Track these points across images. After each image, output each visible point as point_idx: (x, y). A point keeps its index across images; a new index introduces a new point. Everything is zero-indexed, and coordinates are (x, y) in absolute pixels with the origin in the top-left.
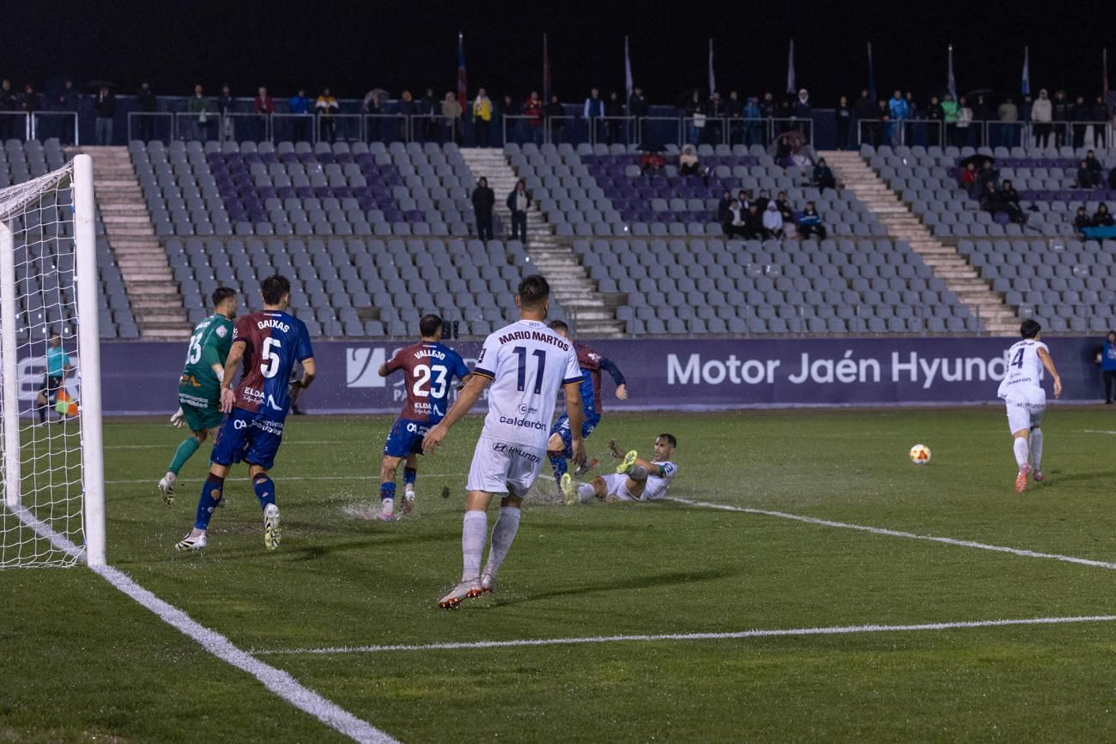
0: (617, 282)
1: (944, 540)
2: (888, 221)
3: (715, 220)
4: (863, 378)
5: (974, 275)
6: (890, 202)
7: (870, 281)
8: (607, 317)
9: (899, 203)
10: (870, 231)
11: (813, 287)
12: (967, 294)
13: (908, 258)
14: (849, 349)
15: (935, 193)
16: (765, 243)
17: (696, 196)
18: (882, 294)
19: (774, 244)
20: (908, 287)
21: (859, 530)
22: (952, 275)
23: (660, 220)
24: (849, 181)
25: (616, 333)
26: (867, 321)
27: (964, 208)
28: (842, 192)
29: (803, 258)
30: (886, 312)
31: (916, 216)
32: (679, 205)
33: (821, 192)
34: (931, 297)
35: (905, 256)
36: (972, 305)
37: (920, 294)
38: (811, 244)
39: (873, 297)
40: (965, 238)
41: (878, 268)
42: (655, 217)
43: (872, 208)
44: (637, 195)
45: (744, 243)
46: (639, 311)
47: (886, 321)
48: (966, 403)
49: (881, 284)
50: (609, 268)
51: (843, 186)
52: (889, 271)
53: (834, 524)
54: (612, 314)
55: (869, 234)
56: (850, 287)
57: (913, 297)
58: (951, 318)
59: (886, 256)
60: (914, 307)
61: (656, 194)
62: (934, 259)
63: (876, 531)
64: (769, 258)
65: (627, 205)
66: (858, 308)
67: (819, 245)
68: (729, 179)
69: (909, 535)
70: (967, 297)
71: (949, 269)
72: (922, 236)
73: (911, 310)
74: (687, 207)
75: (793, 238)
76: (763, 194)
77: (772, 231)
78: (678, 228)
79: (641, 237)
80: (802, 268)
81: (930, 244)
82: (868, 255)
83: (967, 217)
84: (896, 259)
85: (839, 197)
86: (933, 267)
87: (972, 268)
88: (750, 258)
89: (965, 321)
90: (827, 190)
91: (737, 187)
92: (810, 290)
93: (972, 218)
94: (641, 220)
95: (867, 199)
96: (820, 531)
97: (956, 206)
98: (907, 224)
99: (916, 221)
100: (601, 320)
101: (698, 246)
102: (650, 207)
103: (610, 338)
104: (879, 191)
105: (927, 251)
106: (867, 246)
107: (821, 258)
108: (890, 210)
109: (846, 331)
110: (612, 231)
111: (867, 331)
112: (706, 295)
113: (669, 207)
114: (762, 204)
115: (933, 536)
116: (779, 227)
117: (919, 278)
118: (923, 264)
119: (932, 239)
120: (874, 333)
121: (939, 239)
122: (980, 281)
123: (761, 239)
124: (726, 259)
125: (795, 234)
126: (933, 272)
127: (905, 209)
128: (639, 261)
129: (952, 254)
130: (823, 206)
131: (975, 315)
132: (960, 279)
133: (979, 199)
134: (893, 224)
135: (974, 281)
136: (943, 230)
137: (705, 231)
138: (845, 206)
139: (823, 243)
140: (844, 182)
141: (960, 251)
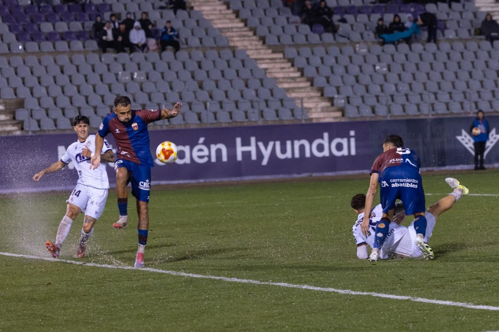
0: (15, 90)
1: (282, 284)
2: (229, 34)
3: (91, 38)
4: (213, 159)
5: (298, 74)
6: (230, 19)
7: (217, 82)
8: (8, 118)
9: (237, 20)
10: (215, 42)
11: (171, 88)
12: (293, 90)
13: (246, 62)
14: (202, 136)
15: (265, 11)
16: (132, 55)
17: (76, 20)
18: (226, 92)
19: (139, 56)
20: (247, 86)
21: (215, 280)
22: (281, 75)
23: (47, 39)
24: (197, 4)
25: (16, 131)
26: (215, 114)
27: (288, 22)
28: (192, 12)
29: (162, 66)
30: (230, 106)
31: (251, 29)
32: (62, 27)
33: (175, 13)
34: (265, 93)
35: (243, 61)
36: (298, 98)
37: (256, 91)
38: (169, 54)
39: (219, 95)
40: (290, 46)
41: (222, 72)
42: (43, 37)
43: (216, 24)
44: (28, 19)
45: (114, 55)
46: (33, 112)
47: (230, 113)
48: (295, 176)
49: (225, 84)
50: (8, 79)
51: (192, 8)
52: (231, 73)
53: (195, 276)
54: (12, 116)
55: (215, 46)
56: (201, 87)
57: (250, 93)
58: (281, 110)
59: (228, 62)
60: (252, 102)
61: (43, 18)
62: (267, 63)
63: (228, 279)
64: (136, 67)
65: (21, 28)
66: (208, 104)
67: (175, 54)
68: (101, 5)
69: (254, 282)
70: (294, 92)
71: (279, 70)
72: (256, 45)
73: (249, 104)
74: (69, 28)
75: (154, 51)
76: (129, 16)
77: (137, 45)
78: (62, 45)
79: (33, 53)
80: (162, 74)
81: (263, 51)
82: (214, 62)
83: (291, 29)
84: (236, 64)
85: (190, 16)
86: (266, 69)
87: (296, 69)
88: (121, 67)
89: (292, 111)
90: (180, 12)
91: (107, 11)
92: (169, 91)
93: (295, 30)
94: (32, 40)
95: (211, 17)
96: (185, 282)
97: (282, 20)
98: (244, 36)
99: (251, 33)
100: (3, 121)
101: (79, 59)
102: (39, 29)
103: (10, 135)
104: (220, 10)
105: (260, 57)
106: (213, 54)
107: (177, 65)
108: (230, 25)
109: (199, 122)
110: (9, 49)
111: (215, 121)
112: (87, 97)
113: (54, 28)
114: (129, 24)
115: (273, 282)
116: (143, 42)
117: (255, 78)
118: (258, 67)
119: (264, 47)
120: (221, 123)
121: (269, 47)
122: (303, 79)
123: (129, 51)
124: (102, 68)
125: (155, 47)
126: (265, 74)
127: (242, 25)
128: (32, 73)
129: (280, 59)
130: (177, 24)
131: (300, 106)
132: (288, 78)
133: (300, 14)
134: (233, 37)
135: (299, 80)
136: (272, 40)
137: (84, 47)
138: (195, 24)
139: (178, 53)
140: (193, 4)
141: (286, 56)
